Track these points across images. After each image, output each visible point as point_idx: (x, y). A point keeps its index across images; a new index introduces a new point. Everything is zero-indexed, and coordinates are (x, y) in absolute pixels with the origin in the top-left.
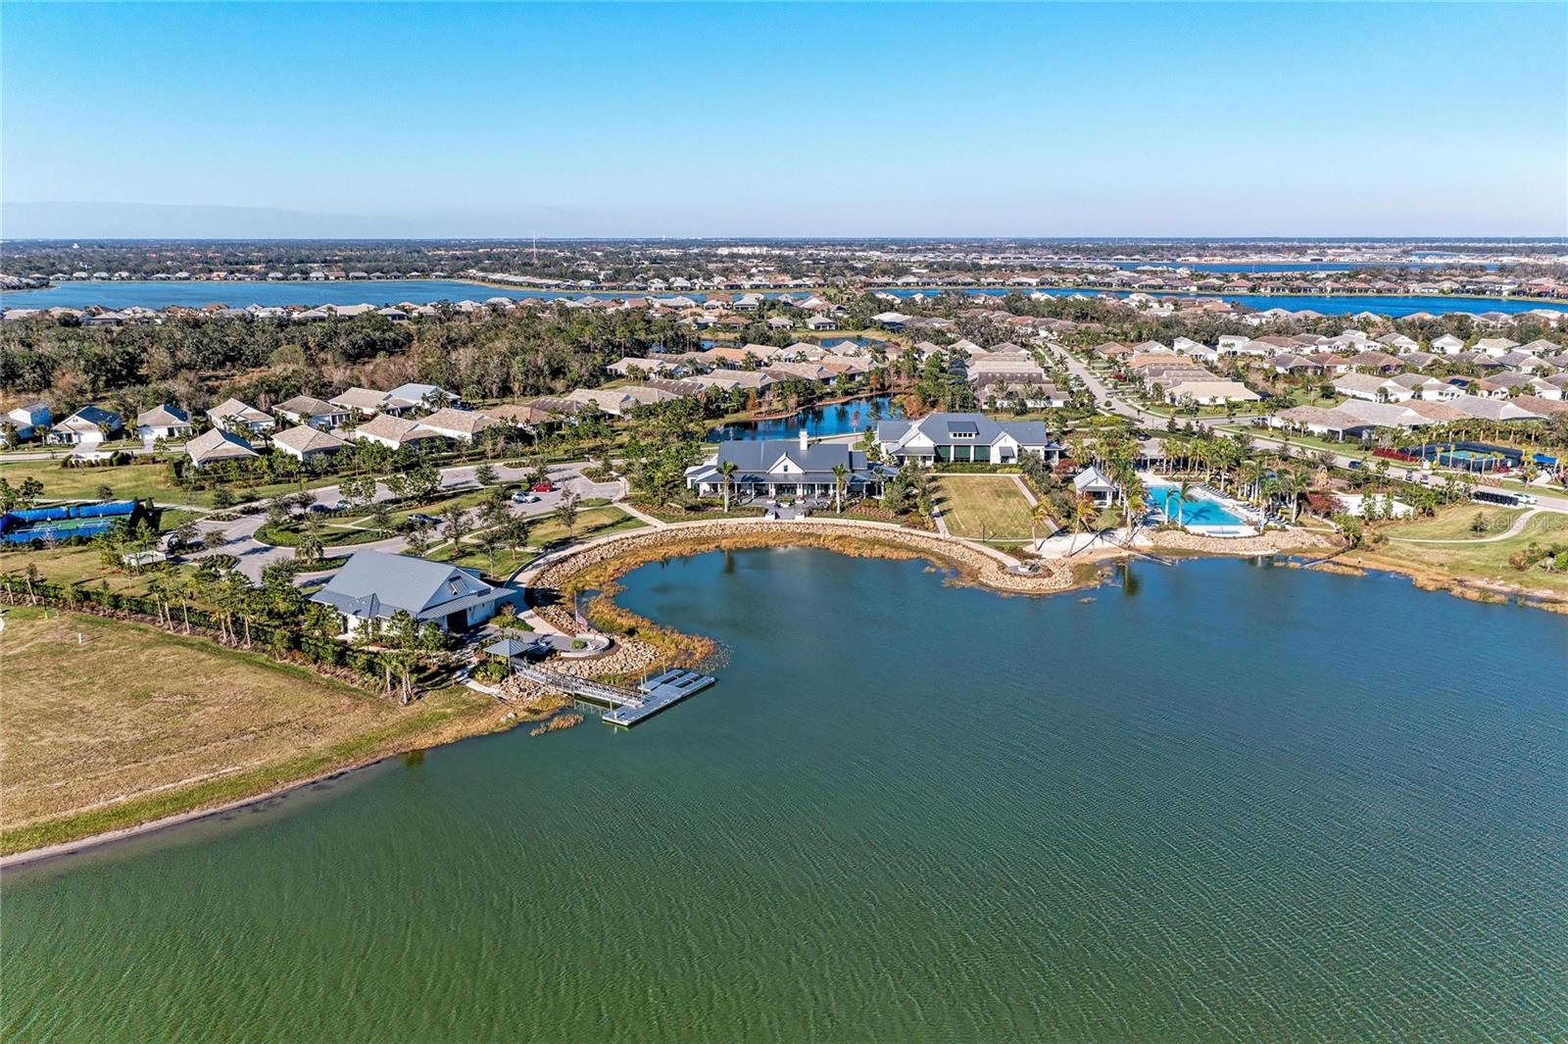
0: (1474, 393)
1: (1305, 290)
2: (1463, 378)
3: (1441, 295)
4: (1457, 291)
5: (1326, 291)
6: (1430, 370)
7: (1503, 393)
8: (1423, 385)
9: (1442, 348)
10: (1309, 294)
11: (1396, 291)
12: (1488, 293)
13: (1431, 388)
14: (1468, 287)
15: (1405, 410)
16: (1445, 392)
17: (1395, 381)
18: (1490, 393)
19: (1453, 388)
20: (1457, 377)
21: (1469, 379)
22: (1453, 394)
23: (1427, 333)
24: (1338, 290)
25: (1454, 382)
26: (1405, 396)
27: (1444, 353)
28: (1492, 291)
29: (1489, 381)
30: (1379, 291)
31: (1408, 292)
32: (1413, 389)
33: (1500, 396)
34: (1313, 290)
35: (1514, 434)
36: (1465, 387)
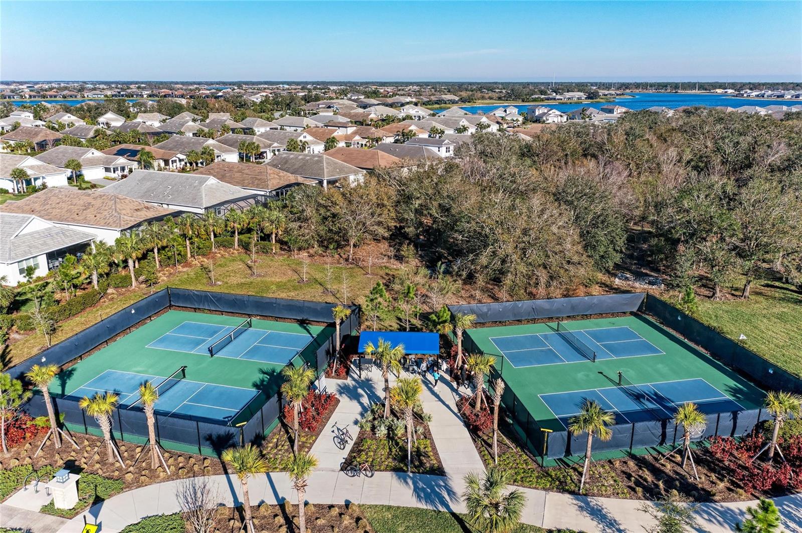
0: (148, 166)
1: (9, 97)
2: (132, 147)
3: (106, 98)
4: (115, 96)
5: (25, 97)
6: (92, 143)
7: (180, 160)
8: (81, 160)
9: (107, 123)
10: (12, 100)
11: (76, 97)
12: (135, 96)
13: (93, 163)
14: (122, 93)
15: (24, 220)
16: (112, 167)
17: (40, 159)
18: (166, 162)
19: (121, 161)
20: (123, 146)
21: (139, 147)
22: (123, 169)
23: (92, 113)
24: (35, 97)
25: (121, 153)
26: (58, 180)
27: (109, 127)
28: (137, 95)
29: (161, 148)
30: (64, 97)
31: (84, 97)
32: (67, 166)
33: (180, 165)
34: (15, 97)
35: (239, 233)
36: (136, 158)
